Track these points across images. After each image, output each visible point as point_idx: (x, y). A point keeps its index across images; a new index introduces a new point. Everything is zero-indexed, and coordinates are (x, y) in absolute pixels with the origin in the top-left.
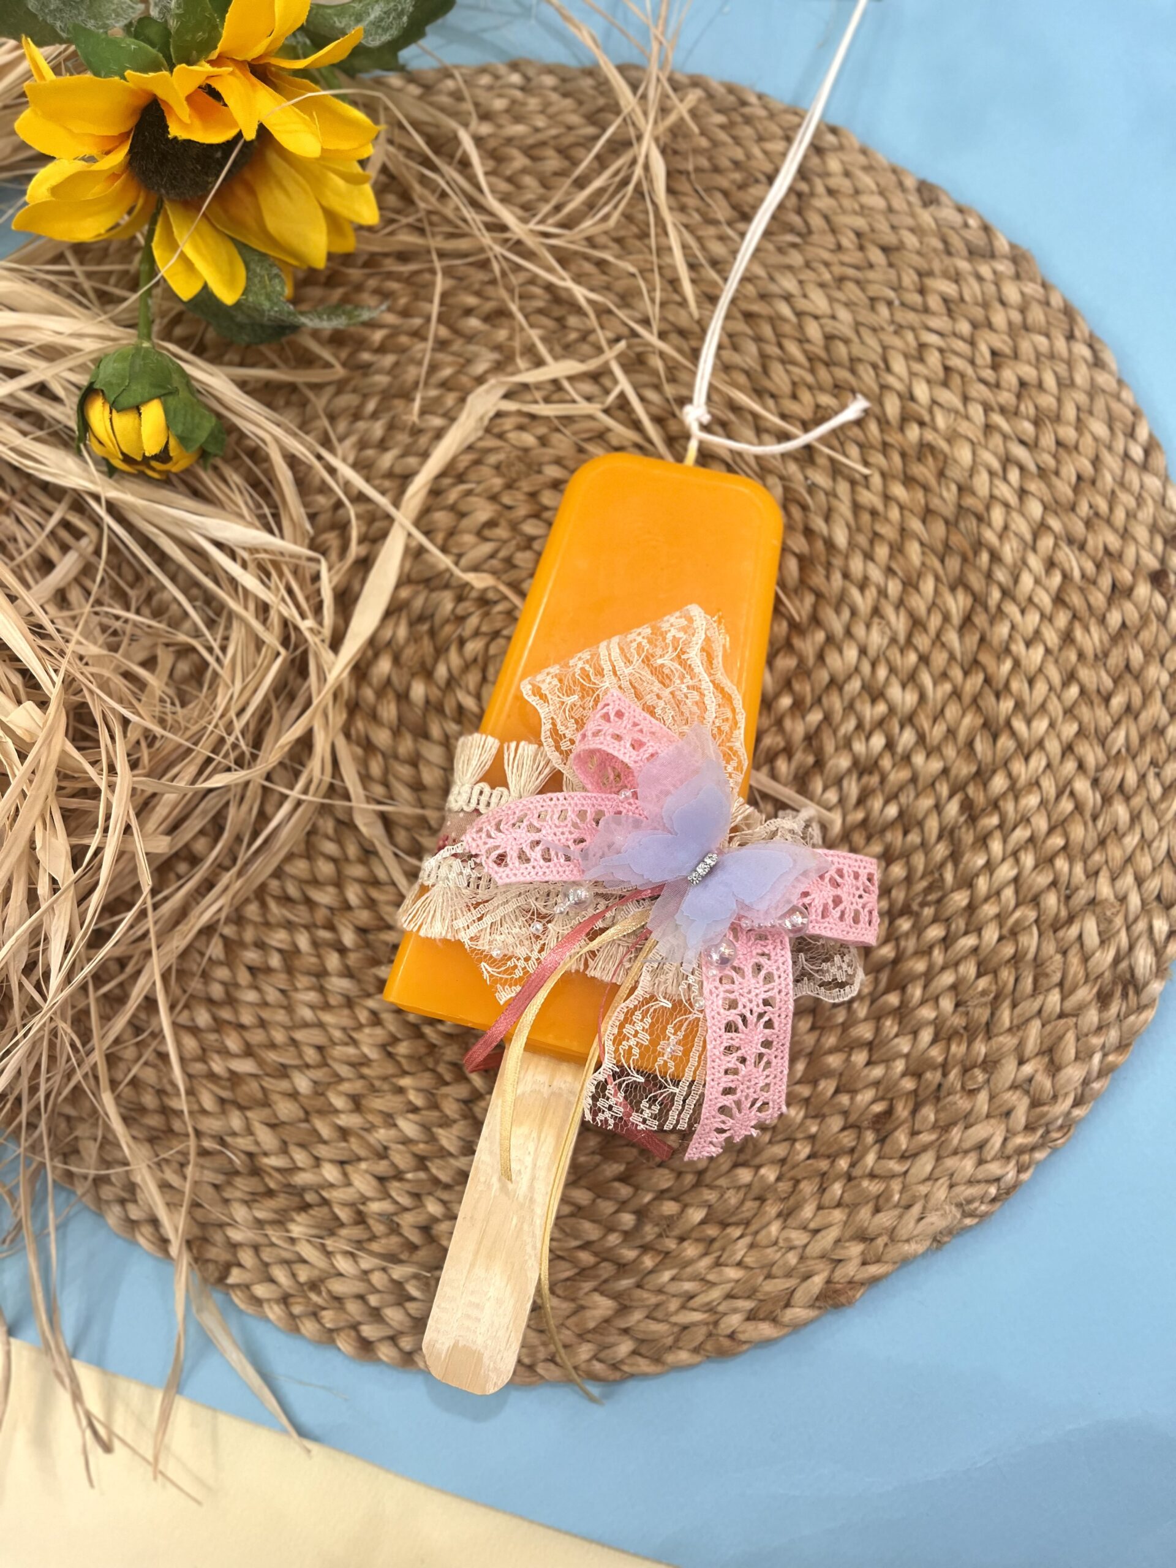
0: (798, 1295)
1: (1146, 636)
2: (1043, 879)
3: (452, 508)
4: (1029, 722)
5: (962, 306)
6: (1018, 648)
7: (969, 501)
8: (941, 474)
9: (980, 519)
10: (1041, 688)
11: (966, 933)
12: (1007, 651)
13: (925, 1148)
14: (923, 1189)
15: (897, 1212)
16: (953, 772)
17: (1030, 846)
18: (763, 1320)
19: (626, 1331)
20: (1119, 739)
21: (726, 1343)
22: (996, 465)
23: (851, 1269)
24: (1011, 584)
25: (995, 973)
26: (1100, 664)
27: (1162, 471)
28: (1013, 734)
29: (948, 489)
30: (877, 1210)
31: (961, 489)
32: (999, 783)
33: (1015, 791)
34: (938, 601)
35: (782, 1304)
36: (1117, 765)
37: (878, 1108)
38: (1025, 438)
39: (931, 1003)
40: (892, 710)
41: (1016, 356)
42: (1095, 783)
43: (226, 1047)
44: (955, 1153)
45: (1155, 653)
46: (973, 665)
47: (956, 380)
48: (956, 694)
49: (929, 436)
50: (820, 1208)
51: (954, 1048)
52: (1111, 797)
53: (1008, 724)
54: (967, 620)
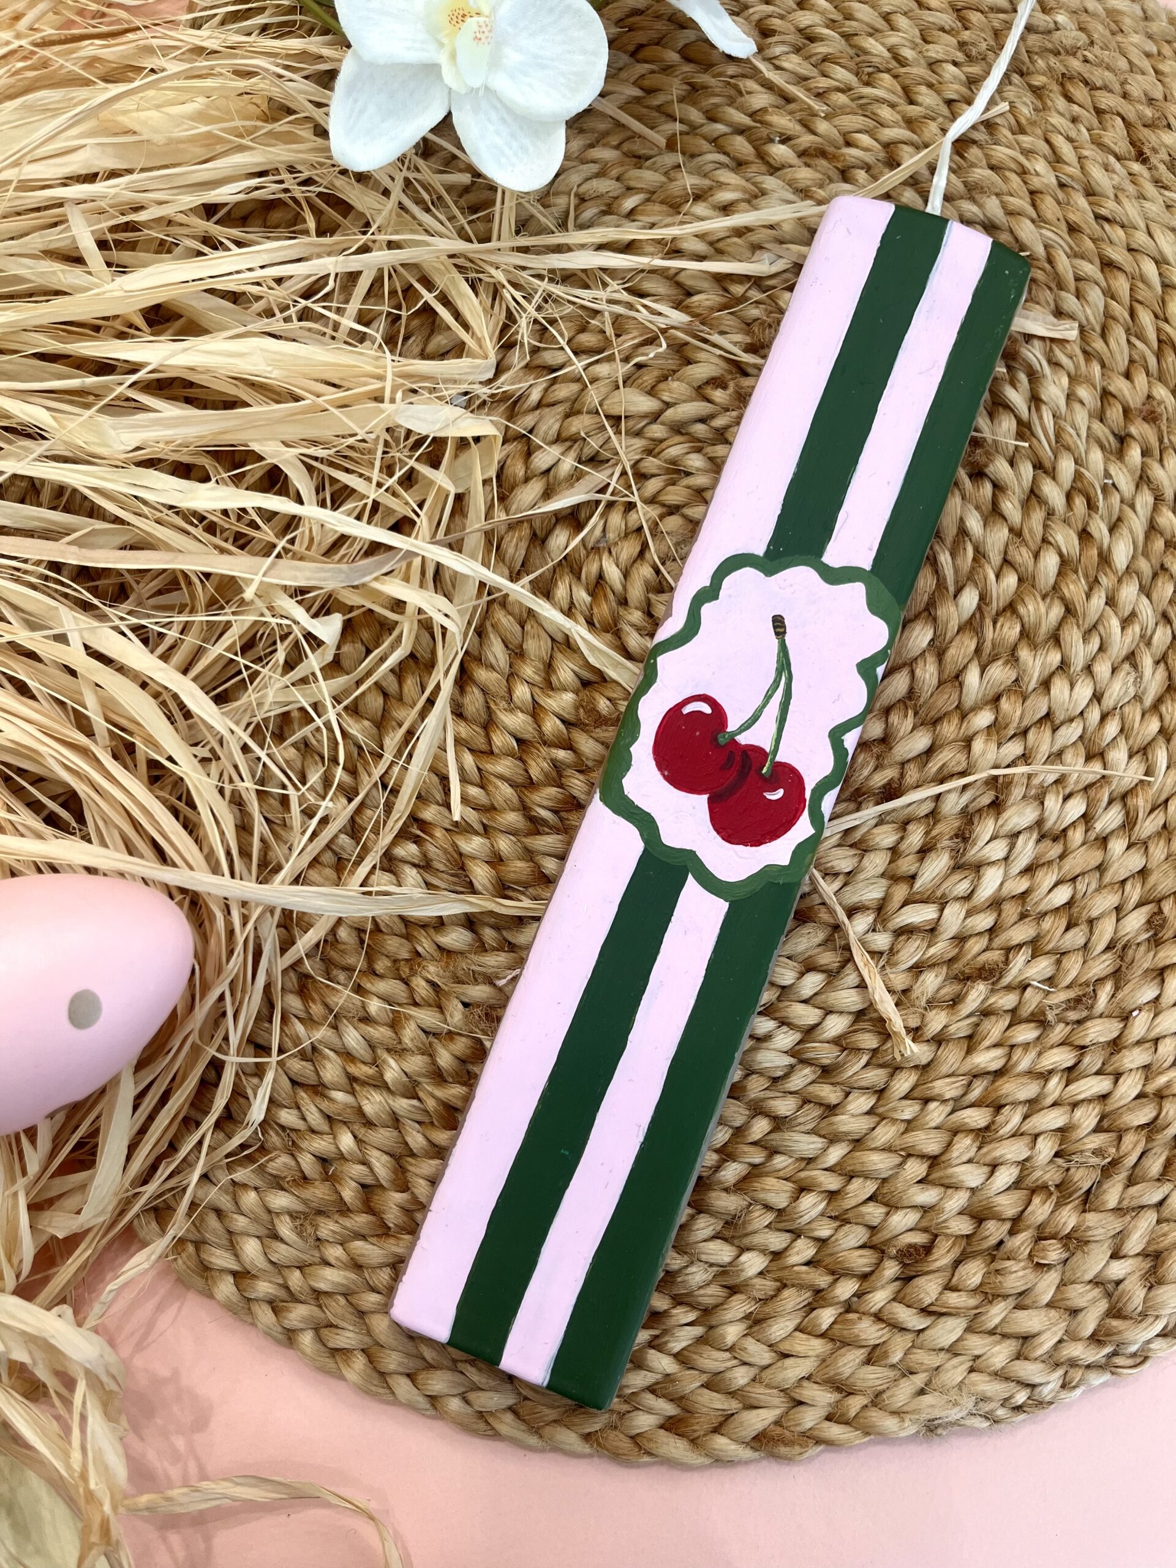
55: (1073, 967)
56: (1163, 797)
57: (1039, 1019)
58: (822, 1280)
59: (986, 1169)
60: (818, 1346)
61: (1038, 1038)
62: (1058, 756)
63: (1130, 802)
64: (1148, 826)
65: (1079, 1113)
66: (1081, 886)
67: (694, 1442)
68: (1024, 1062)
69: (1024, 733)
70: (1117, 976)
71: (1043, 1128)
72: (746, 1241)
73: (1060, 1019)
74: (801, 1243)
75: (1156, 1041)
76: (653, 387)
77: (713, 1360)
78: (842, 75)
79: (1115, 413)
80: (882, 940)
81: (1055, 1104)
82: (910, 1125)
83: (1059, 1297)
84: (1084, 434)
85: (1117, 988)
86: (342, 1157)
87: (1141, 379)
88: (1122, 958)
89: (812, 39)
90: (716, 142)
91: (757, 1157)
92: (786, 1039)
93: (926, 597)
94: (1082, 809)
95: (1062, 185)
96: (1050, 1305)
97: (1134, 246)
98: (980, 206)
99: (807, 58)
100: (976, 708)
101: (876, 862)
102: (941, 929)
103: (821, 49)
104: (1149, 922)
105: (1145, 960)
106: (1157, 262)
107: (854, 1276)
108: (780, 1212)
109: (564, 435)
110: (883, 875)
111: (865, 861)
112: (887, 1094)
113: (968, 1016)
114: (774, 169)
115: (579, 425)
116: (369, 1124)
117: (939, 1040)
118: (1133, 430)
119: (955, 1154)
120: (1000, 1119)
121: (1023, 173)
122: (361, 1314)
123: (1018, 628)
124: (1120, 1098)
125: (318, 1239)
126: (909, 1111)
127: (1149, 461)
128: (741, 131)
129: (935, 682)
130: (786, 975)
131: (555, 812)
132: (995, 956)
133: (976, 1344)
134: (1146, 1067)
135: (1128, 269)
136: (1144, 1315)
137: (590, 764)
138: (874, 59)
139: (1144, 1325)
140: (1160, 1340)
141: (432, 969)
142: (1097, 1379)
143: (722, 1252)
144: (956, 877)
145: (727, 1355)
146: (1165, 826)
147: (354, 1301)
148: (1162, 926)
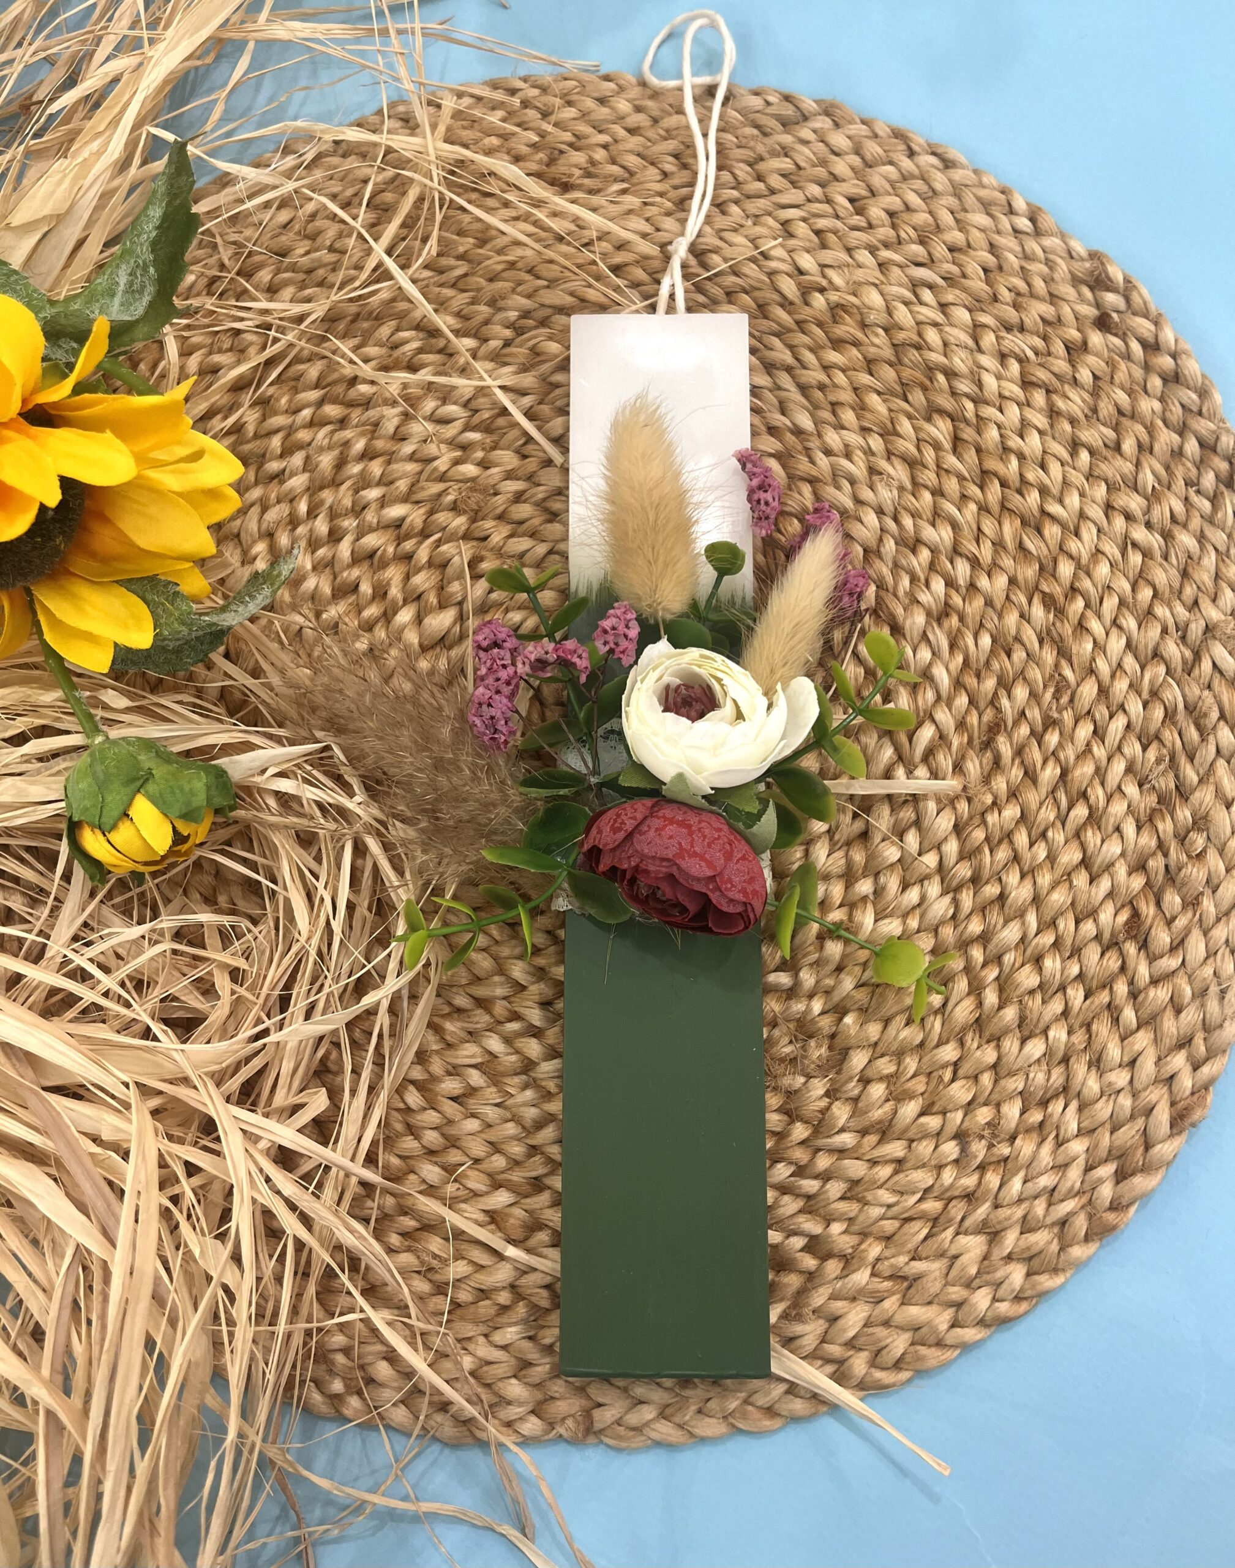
0: (1151, 1131)
1: (1121, 376)
2: (1154, 632)
3: (430, 564)
4: (1061, 501)
5: (802, 172)
6: (1014, 442)
7: (901, 336)
8: (864, 326)
9: (918, 348)
10: (1055, 468)
11: (1111, 717)
12: (1006, 449)
13: (1187, 931)
14: (1208, 971)
15: (1198, 1003)
16: (1020, 578)
17: (1125, 611)
18: (1133, 1174)
19: (1009, 1258)
20: (1148, 479)
21: (1111, 1217)
22: (908, 295)
23: (1186, 1082)
24: (976, 389)
25: (1157, 737)
26: (1094, 420)
27: (1055, 230)
28: (1053, 518)
29: (877, 335)
30: (1178, 1011)
31: (886, 330)
32: (1066, 569)
33: (1083, 569)
34: (922, 435)
35: (1142, 1149)
36: (1159, 501)
37: (1123, 917)
38: (920, 260)
39: (1117, 796)
40: (934, 551)
41: (873, 193)
42: (1149, 525)
43: (471, 1190)
44: (1218, 920)
45: (1136, 388)
46: (984, 476)
47: (831, 238)
48: (983, 508)
49: (834, 297)
50: (1123, 1039)
51: (1160, 826)
52: (1170, 530)
53: (1043, 512)
54: (957, 441)
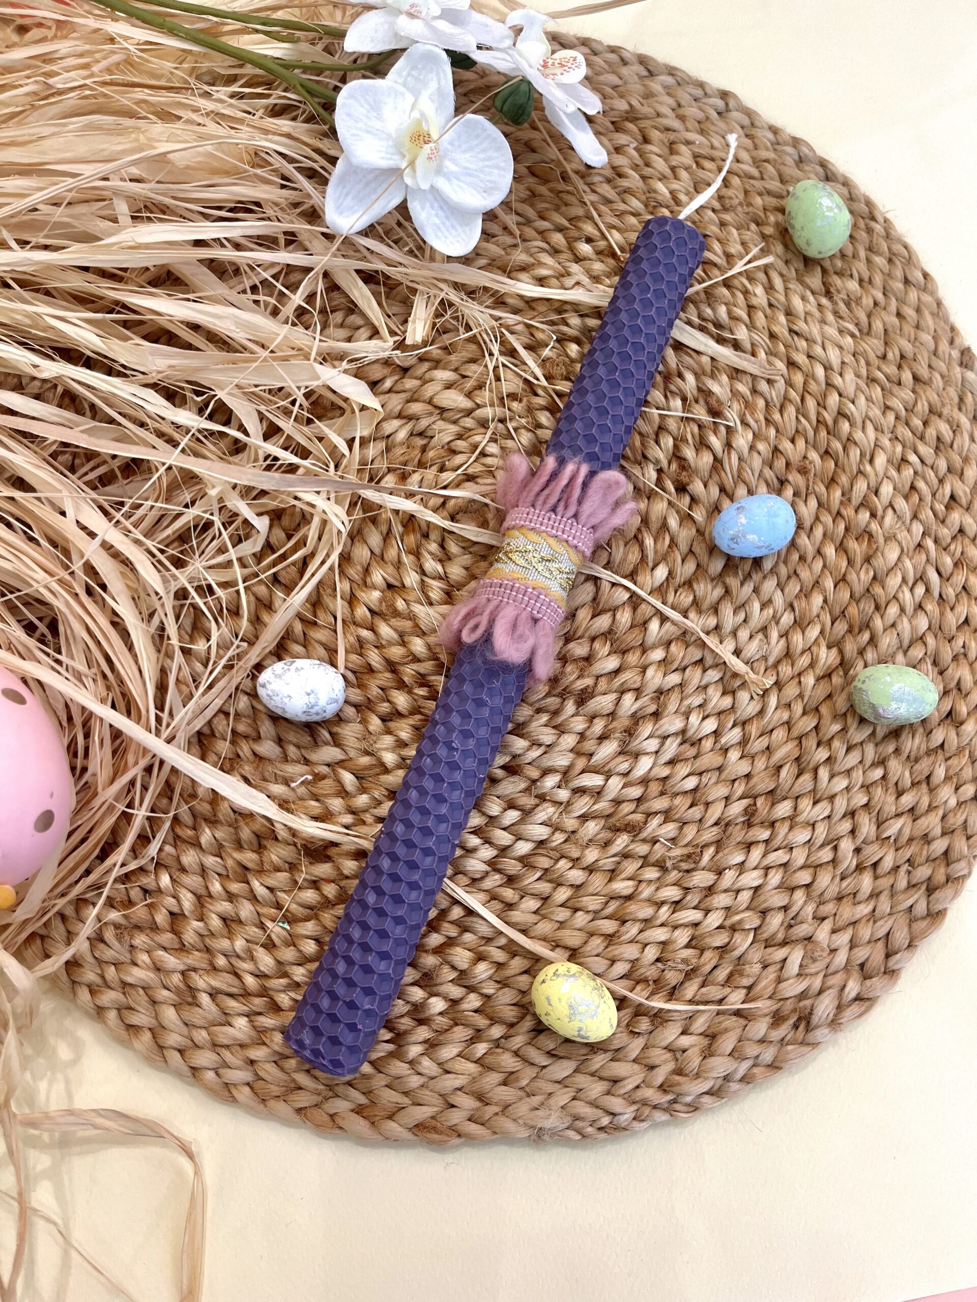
55: (690, 832)
56: (770, 728)
57: (661, 865)
58: (482, 1022)
59: (609, 962)
60: (472, 1067)
61: (659, 879)
62: (706, 687)
63: (747, 727)
64: (758, 745)
65: (677, 932)
66: (705, 779)
67: (373, 1123)
68: (646, 892)
69: (684, 669)
70: (719, 844)
71: (651, 940)
72: (435, 989)
73: (674, 868)
74: (473, 996)
75: (738, 891)
76: (470, 392)
77: (399, 1068)
78: (636, 204)
79: (780, 463)
80: (563, 795)
81: (662, 925)
82: (562, 924)
83: (642, 1055)
84: (757, 475)
85: (717, 852)
86: (159, 891)
87: (801, 443)
88: (724, 832)
89: (620, 175)
90: (541, 233)
91: (453, 931)
92: (487, 853)
93: (632, 567)
94: (714, 727)
95: (771, 305)
96: (634, 1061)
97: (812, 354)
98: (714, 310)
99: (615, 188)
100: (654, 647)
101: (569, 740)
102: (604, 793)
103: (624, 183)
104: (746, 810)
105: (738, 834)
106: (825, 368)
107: (505, 1023)
108: (463, 973)
109: (404, 414)
110: (571, 751)
111: (561, 739)
112: (549, 901)
113: (614, 856)
114: (578, 259)
115: (416, 408)
116: (183, 870)
117: (591, 869)
118: (790, 478)
119: (588, 948)
120: (624, 929)
121: (746, 292)
122: (154, 1002)
123: (691, 598)
124: (707, 926)
125: (132, 946)
126: (563, 914)
127: (797, 500)
128: (560, 229)
129: (629, 624)
130: (494, 808)
131: (354, 672)
132: (639, 817)
133: (582, 1080)
134: (728, 909)
135: (804, 369)
136: (698, 1076)
137: (384, 643)
138: (660, 198)
139: (697, 1082)
140: (707, 1096)
141: (247, 768)
142: (661, 1117)
143: (417, 994)
144: (621, 758)
145: (407, 1066)
146: (768, 748)
147: (150, 993)
148: (753, 815)
